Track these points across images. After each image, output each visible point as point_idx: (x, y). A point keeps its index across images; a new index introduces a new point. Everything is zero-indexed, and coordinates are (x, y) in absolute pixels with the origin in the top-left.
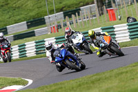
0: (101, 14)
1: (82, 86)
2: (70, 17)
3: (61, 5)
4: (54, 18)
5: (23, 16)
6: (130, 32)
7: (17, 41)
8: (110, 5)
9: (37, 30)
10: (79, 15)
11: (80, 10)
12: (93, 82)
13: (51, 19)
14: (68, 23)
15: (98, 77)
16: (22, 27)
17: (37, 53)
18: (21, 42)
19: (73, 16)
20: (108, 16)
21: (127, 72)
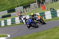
0: (39, 7)
1: (31, 38)
2: (26, 8)
3: (22, 3)
4: (19, 9)
5: (6, 8)
6: (52, 15)
7: (3, 19)
8: (43, 3)
9: (12, 14)
10: (30, 8)
11: (30, 5)
12: (36, 36)
13: (18, 9)
14: (25, 11)
15: (38, 34)
16: (5, 13)
17: (12, 23)
18: (5, 19)
19: (27, 8)
20: (42, 8)
21: (50, 32)
